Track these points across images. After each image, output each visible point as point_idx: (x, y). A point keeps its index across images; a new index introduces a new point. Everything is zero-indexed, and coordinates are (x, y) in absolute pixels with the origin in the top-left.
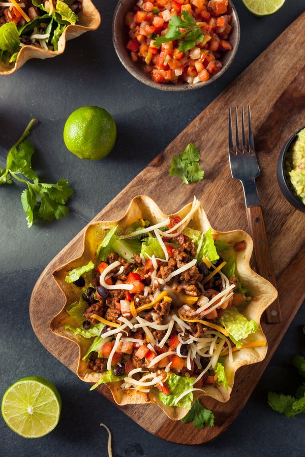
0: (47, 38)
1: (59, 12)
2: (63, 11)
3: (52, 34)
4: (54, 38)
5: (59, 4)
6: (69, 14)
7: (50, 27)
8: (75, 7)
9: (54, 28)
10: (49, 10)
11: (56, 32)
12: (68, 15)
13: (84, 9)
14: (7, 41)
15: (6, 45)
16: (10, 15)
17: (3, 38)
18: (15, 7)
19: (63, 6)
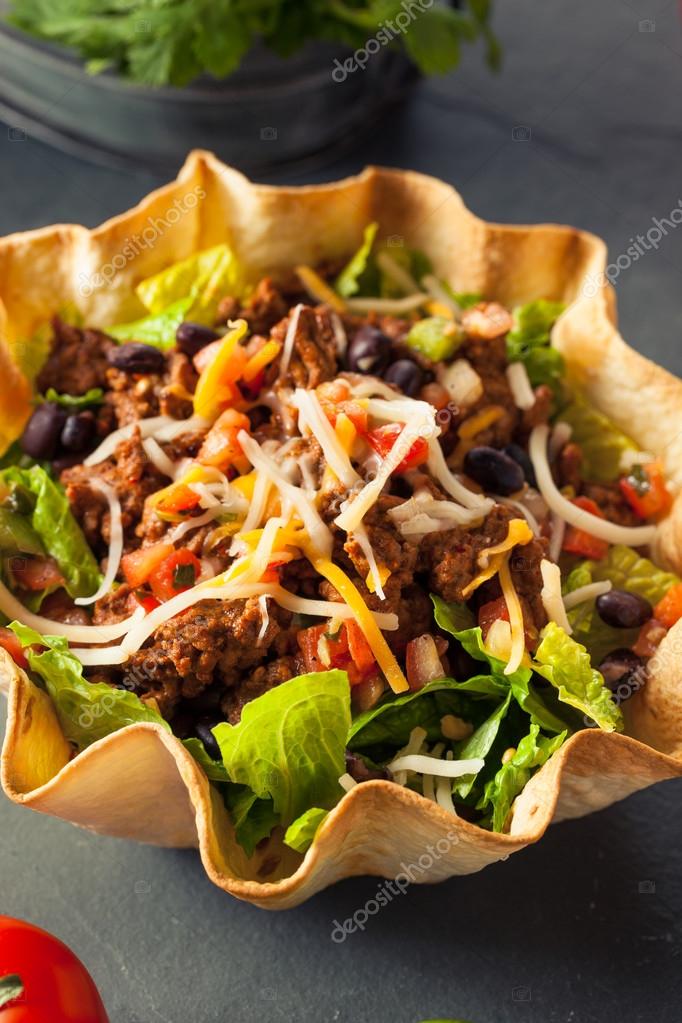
0: (465, 779)
1: (548, 672)
2: (566, 670)
3: (493, 762)
4: (500, 778)
5: (553, 643)
6: (590, 686)
7: (491, 730)
8: (618, 669)
9: (511, 735)
10: (508, 654)
11: (514, 759)
12: (584, 690)
13: (653, 688)
14: (283, 759)
15: (275, 776)
16: (324, 653)
17: (273, 739)
18: (353, 623)
19: (571, 652)
